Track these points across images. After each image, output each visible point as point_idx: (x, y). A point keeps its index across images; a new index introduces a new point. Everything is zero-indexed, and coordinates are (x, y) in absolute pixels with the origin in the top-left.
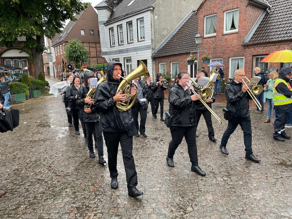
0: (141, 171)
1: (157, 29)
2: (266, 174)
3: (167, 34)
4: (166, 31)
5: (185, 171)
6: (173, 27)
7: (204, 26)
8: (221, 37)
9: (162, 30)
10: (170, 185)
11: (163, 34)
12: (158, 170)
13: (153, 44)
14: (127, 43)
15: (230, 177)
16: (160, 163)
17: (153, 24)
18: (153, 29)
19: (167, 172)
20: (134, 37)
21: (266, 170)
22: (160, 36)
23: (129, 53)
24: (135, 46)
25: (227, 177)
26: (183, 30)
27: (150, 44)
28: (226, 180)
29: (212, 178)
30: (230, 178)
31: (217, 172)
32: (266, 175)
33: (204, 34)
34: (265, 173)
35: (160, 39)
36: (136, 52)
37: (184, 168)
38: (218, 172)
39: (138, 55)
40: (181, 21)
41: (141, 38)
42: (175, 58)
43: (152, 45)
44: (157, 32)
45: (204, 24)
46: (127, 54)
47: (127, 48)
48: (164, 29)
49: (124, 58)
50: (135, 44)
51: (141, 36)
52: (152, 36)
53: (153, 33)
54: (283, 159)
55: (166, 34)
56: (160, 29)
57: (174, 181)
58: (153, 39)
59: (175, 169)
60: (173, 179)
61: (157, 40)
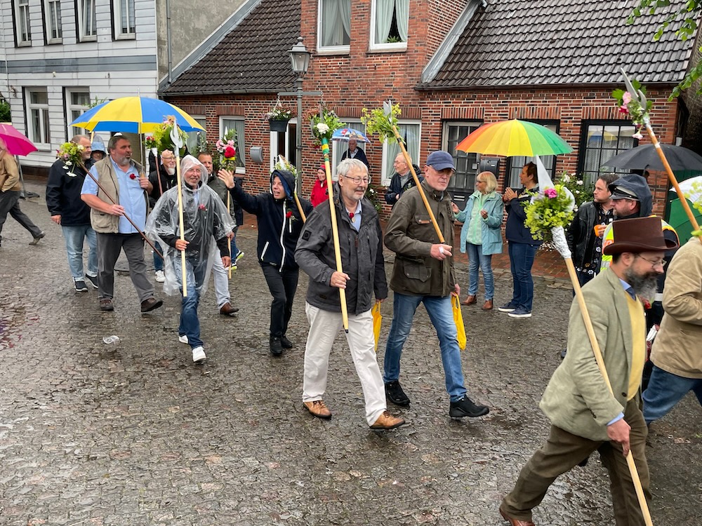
1: (175, 9)
2: (459, 451)
3: (207, 27)
4: (204, 17)
5: (246, 461)
6: (226, 7)
7: (316, 19)
8: (362, 58)
9: (192, 12)
10: (199, 510)
11: (197, 26)
13: (165, 53)
14: (75, 40)
15: (367, 468)
16: (171, 441)
18: (163, 6)
19: (191, 468)
20: (99, 24)
21: (458, 440)
22: (187, 32)
23: (81, 75)
24: (102, 54)
25: (361, 469)
26: (257, 22)
27: (154, 52)
28: (357, 478)
30: (369, 470)
31: (334, 455)
32: (458, 455)
33: (316, 45)
34: (457, 448)
35: (186, 41)
36: (105, 74)
37: (243, 452)
39: (112, 82)
41: (124, 30)
42: (232, 104)
43: (160, 56)
44: (178, 18)
45: (317, 15)
46: (74, 75)
47: (74, 55)
48: (198, 12)
49: (64, 88)
50: (102, 46)
51: (122, 22)
52: (158, 30)
53: (164, 21)
54: (500, 406)
55: (204, 28)
56: (185, 9)
57: (211, 496)
58: (162, 39)
59: (215, 459)
60: (208, 491)
61: (176, 42)
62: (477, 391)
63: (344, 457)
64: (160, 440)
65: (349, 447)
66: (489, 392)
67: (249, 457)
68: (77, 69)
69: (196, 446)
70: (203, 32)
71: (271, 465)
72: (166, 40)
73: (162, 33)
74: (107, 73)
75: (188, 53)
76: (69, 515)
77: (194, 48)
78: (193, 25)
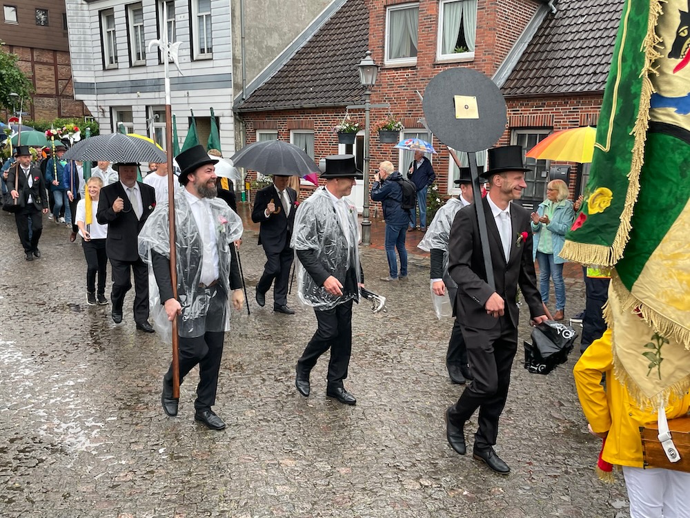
0: (190, 474)
1: (249, 29)
2: (530, 464)
3: (279, 44)
4: (276, 36)
5: (318, 465)
6: (297, 25)
7: (384, 32)
8: (429, 69)
9: (264, 31)
10: (274, 512)
11: (269, 44)
12: (242, 467)
13: (239, 71)
14: (157, 62)
15: (437, 477)
16: (247, 444)
17: (237, 13)
18: (238, 26)
19: (267, 470)
21: (529, 453)
22: (260, 50)
25: (430, 477)
26: (326, 38)
27: (230, 70)
28: (427, 487)
29: (390, 483)
30: (438, 479)
31: (404, 463)
32: (530, 467)
33: (383, 58)
34: (528, 461)
35: (259, 58)
36: (184, 93)
37: (315, 457)
38: (408, 464)
39: (191, 100)
40: (321, 11)
41: (202, 51)
42: (302, 118)
43: (235, 74)
44: (252, 37)
45: (384, 28)
46: (157, 95)
47: (156, 76)
48: (270, 31)
49: (147, 107)
50: (181, 66)
51: (200, 43)
52: (234, 49)
53: (239, 40)
54: (573, 419)
55: (276, 46)
56: (259, 28)
57: (286, 498)
58: (237, 58)
59: (288, 462)
60: (283, 493)
61: (250, 60)
62: (549, 403)
63: (414, 465)
64: (238, 443)
65: (418, 456)
66: (562, 405)
67: (321, 461)
68: (159, 88)
69: (271, 450)
70: (275, 49)
71: (343, 471)
72: (240, 58)
73: (236, 52)
74: (186, 91)
75: (260, 70)
76: (155, 511)
77: (266, 65)
78: (265, 43)
